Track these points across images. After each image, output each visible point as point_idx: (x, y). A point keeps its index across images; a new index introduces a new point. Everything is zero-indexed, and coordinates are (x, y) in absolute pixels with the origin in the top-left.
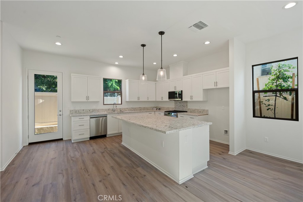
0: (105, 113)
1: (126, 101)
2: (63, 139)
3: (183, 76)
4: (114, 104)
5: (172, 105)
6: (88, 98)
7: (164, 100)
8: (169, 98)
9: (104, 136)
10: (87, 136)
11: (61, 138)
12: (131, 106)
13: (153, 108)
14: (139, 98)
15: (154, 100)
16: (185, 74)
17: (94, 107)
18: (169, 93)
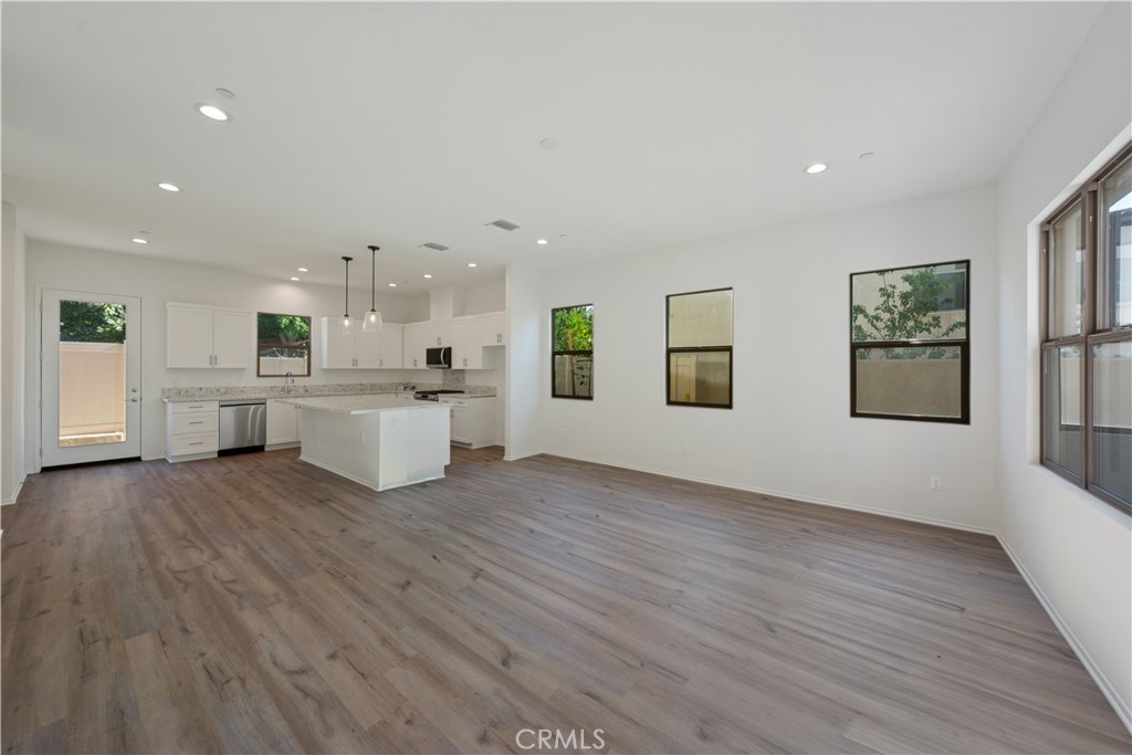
0: (264, 395)
1: (323, 370)
2: (143, 459)
3: (455, 316)
4: (287, 376)
5: (435, 379)
6: (213, 360)
7: (419, 367)
8: (428, 363)
9: (260, 449)
10: (212, 447)
11: (137, 455)
12: (337, 380)
13: (397, 386)
14: (355, 362)
15: (400, 367)
16: (460, 312)
17: (231, 382)
18: (428, 350)
